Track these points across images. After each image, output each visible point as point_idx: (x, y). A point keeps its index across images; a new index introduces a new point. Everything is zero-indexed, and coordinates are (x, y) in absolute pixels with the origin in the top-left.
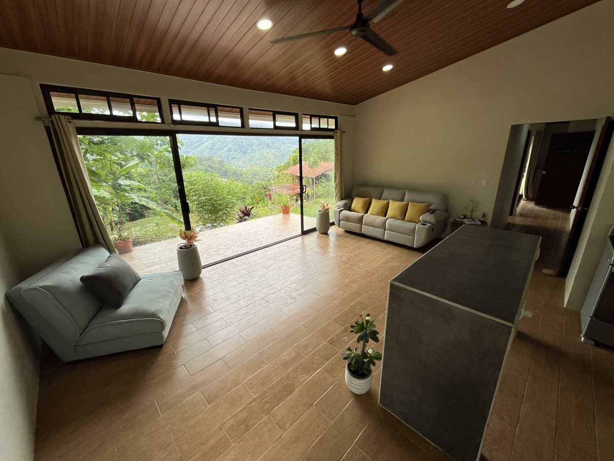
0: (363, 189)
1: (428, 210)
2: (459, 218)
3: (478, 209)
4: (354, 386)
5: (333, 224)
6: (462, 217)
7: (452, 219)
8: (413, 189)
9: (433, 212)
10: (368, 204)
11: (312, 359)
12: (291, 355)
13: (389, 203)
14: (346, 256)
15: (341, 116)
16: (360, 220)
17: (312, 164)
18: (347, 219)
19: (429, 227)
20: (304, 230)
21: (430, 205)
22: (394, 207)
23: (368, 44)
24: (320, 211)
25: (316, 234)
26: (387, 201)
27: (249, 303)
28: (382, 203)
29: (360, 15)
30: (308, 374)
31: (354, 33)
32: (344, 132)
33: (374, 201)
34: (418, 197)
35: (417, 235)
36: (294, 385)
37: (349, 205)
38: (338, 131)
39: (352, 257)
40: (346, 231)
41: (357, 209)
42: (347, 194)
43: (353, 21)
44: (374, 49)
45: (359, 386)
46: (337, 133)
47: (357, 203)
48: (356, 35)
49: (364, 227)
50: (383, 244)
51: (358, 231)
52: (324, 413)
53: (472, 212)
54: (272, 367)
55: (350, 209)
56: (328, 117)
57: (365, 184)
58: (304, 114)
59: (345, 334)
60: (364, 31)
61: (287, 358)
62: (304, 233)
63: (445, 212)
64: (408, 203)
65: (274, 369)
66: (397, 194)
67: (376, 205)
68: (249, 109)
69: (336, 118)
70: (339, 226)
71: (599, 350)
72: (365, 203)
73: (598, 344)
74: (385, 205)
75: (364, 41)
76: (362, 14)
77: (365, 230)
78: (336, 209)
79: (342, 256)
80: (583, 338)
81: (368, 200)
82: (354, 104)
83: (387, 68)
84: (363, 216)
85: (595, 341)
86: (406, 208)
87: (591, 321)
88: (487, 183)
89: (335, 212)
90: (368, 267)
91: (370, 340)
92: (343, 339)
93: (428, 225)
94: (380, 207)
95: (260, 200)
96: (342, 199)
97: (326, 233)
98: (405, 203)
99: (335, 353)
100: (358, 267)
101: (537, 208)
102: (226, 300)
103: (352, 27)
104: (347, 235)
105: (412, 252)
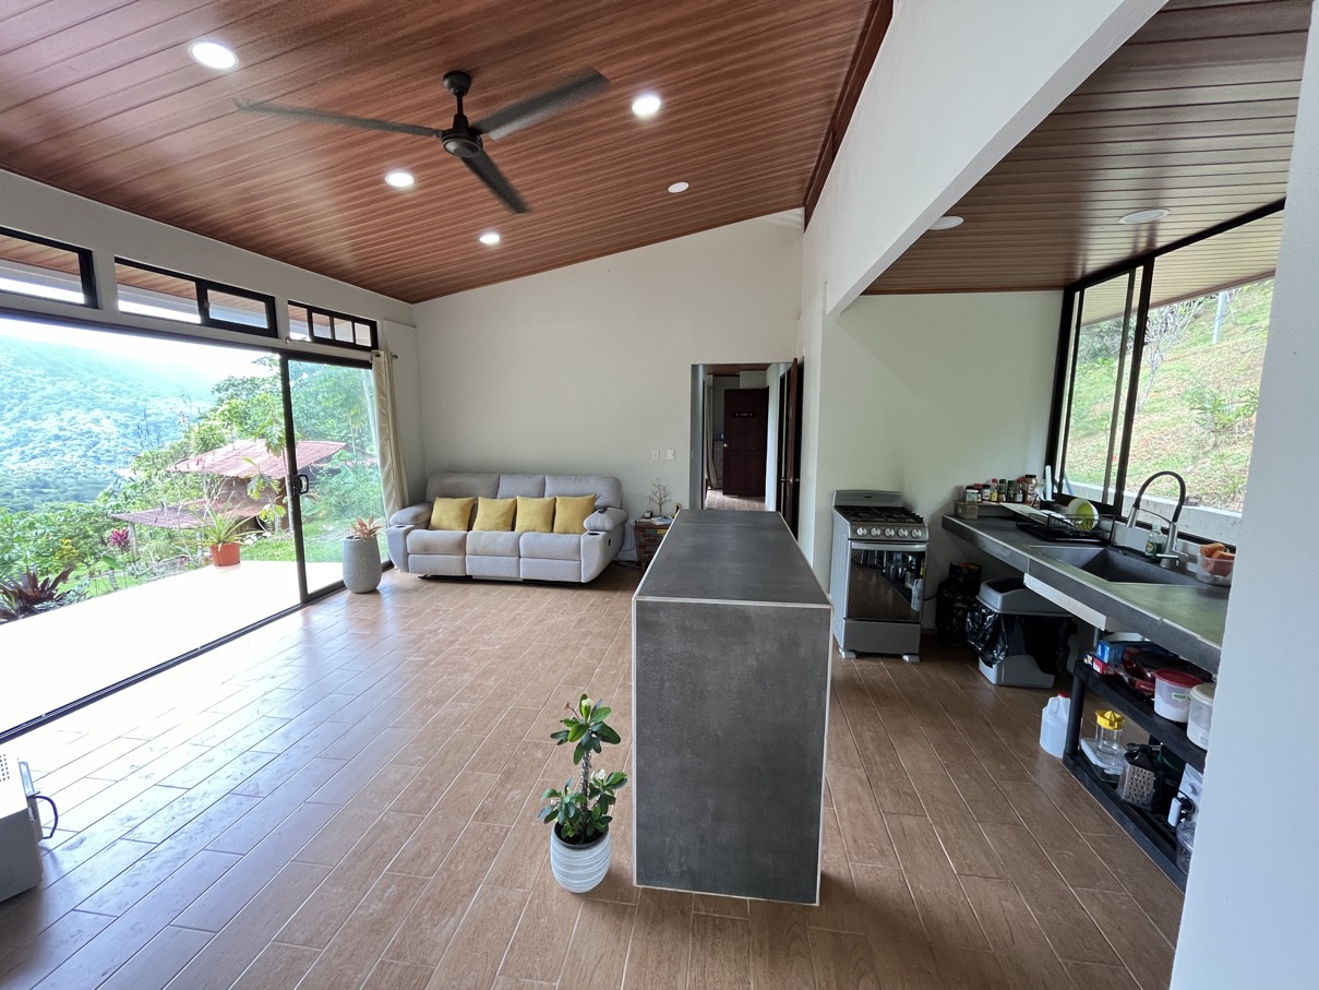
0: (451, 480)
1: (594, 508)
2: (644, 517)
3: (667, 498)
4: (582, 872)
5: (389, 566)
6: (648, 515)
7: (632, 522)
8: (558, 474)
9: (603, 509)
10: (469, 511)
11: (449, 877)
12: (386, 895)
13: (515, 502)
14: (445, 628)
15: (385, 322)
16: (461, 546)
17: (276, 442)
18: (426, 549)
19: (604, 537)
20: (311, 590)
21: (595, 499)
22: (529, 511)
23: (473, 177)
24: (351, 538)
25: (345, 596)
26: (511, 500)
27: (179, 822)
28: (501, 505)
29: (460, 119)
30: (453, 914)
31: (452, 146)
32: (396, 357)
33: (482, 502)
34: (570, 487)
35: (585, 556)
36: (424, 962)
37: (426, 517)
38: (382, 353)
39: (460, 627)
40: (424, 578)
41: (445, 523)
42: (417, 494)
43: (448, 123)
44: (485, 190)
45: (590, 866)
46: (378, 356)
47: (445, 511)
48: (456, 153)
49: (470, 559)
50: (518, 589)
51: (458, 572)
52: (530, 977)
53: (660, 505)
54: (339, 954)
55: (427, 525)
56: (354, 320)
57: (455, 470)
58: (291, 303)
59: (509, 786)
60: (473, 149)
61: (376, 906)
62: (309, 599)
63: (621, 508)
64: (555, 500)
65: (346, 954)
66: (530, 484)
67: (488, 510)
68: (118, 260)
69: (373, 325)
70: (406, 567)
71: (863, 662)
72: (463, 509)
73: (860, 655)
74: (510, 507)
75: (467, 169)
76: (466, 118)
77: (474, 567)
78: (394, 528)
79: (436, 630)
80: (843, 654)
81: (469, 502)
82: (412, 302)
83: (490, 239)
84: (465, 536)
85: (854, 651)
86: (552, 509)
87: (846, 624)
88: (674, 454)
89: (391, 537)
90: (505, 639)
91: (603, 744)
92: (509, 798)
93: (602, 533)
94: (500, 513)
95: (81, 557)
96: (404, 507)
97: (373, 591)
98: (547, 499)
99: (502, 834)
100: (485, 644)
101: (728, 500)
102: (71, 848)
103: (447, 135)
104: (431, 585)
105: (580, 592)
